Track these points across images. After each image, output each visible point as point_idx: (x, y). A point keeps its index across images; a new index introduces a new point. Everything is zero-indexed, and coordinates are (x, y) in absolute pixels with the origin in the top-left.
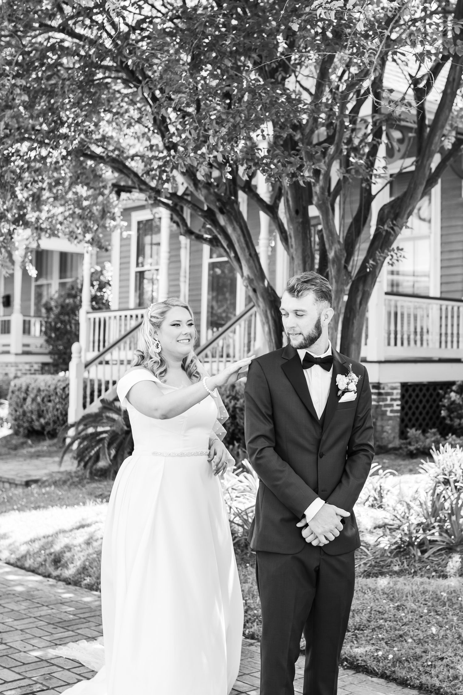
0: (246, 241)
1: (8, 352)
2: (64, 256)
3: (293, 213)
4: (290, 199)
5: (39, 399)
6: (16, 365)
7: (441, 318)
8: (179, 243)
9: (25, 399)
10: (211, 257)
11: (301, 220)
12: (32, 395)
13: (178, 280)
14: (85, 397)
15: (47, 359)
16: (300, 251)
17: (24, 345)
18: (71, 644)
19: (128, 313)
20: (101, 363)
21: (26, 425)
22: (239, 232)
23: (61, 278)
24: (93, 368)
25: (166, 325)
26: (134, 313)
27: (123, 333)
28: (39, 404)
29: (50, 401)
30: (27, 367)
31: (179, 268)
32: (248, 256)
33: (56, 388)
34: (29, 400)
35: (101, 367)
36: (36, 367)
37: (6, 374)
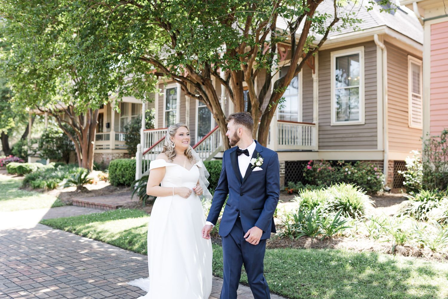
0: (214, 97)
1: (109, 149)
2: (133, 105)
3: (236, 84)
4: (234, 78)
5: (122, 169)
6: (112, 154)
7: (303, 132)
8: (185, 99)
9: (116, 169)
10: (199, 105)
11: (239, 88)
12: (119, 168)
13: (185, 115)
14: (143, 168)
15: (126, 151)
16: (239, 101)
17: (116, 145)
18: (136, 280)
19: (162, 130)
20: (150, 153)
21: (117, 181)
22: (211, 93)
23: (132, 115)
24: (146, 155)
25: (177, 135)
26: (165, 130)
27: (160, 139)
28: (122, 172)
29: (127, 170)
30: (117, 155)
31: (185, 110)
32: (215, 104)
33: (130, 164)
34: (118, 170)
35: (150, 155)
36: (121, 155)
37: (108, 158)
